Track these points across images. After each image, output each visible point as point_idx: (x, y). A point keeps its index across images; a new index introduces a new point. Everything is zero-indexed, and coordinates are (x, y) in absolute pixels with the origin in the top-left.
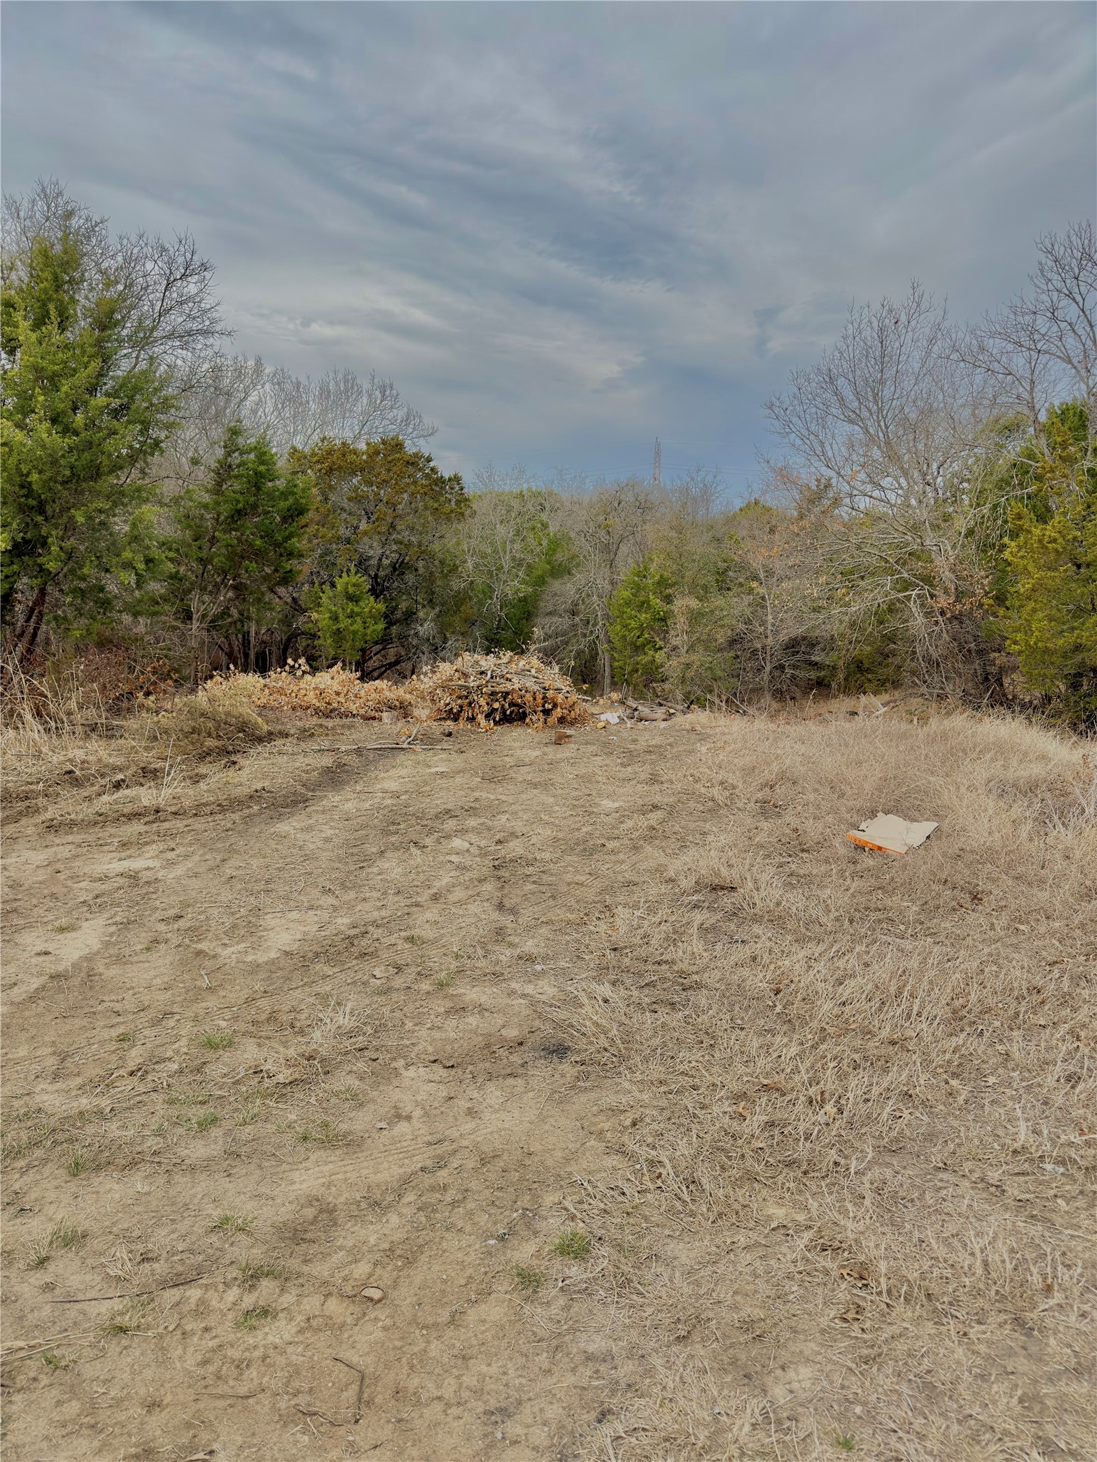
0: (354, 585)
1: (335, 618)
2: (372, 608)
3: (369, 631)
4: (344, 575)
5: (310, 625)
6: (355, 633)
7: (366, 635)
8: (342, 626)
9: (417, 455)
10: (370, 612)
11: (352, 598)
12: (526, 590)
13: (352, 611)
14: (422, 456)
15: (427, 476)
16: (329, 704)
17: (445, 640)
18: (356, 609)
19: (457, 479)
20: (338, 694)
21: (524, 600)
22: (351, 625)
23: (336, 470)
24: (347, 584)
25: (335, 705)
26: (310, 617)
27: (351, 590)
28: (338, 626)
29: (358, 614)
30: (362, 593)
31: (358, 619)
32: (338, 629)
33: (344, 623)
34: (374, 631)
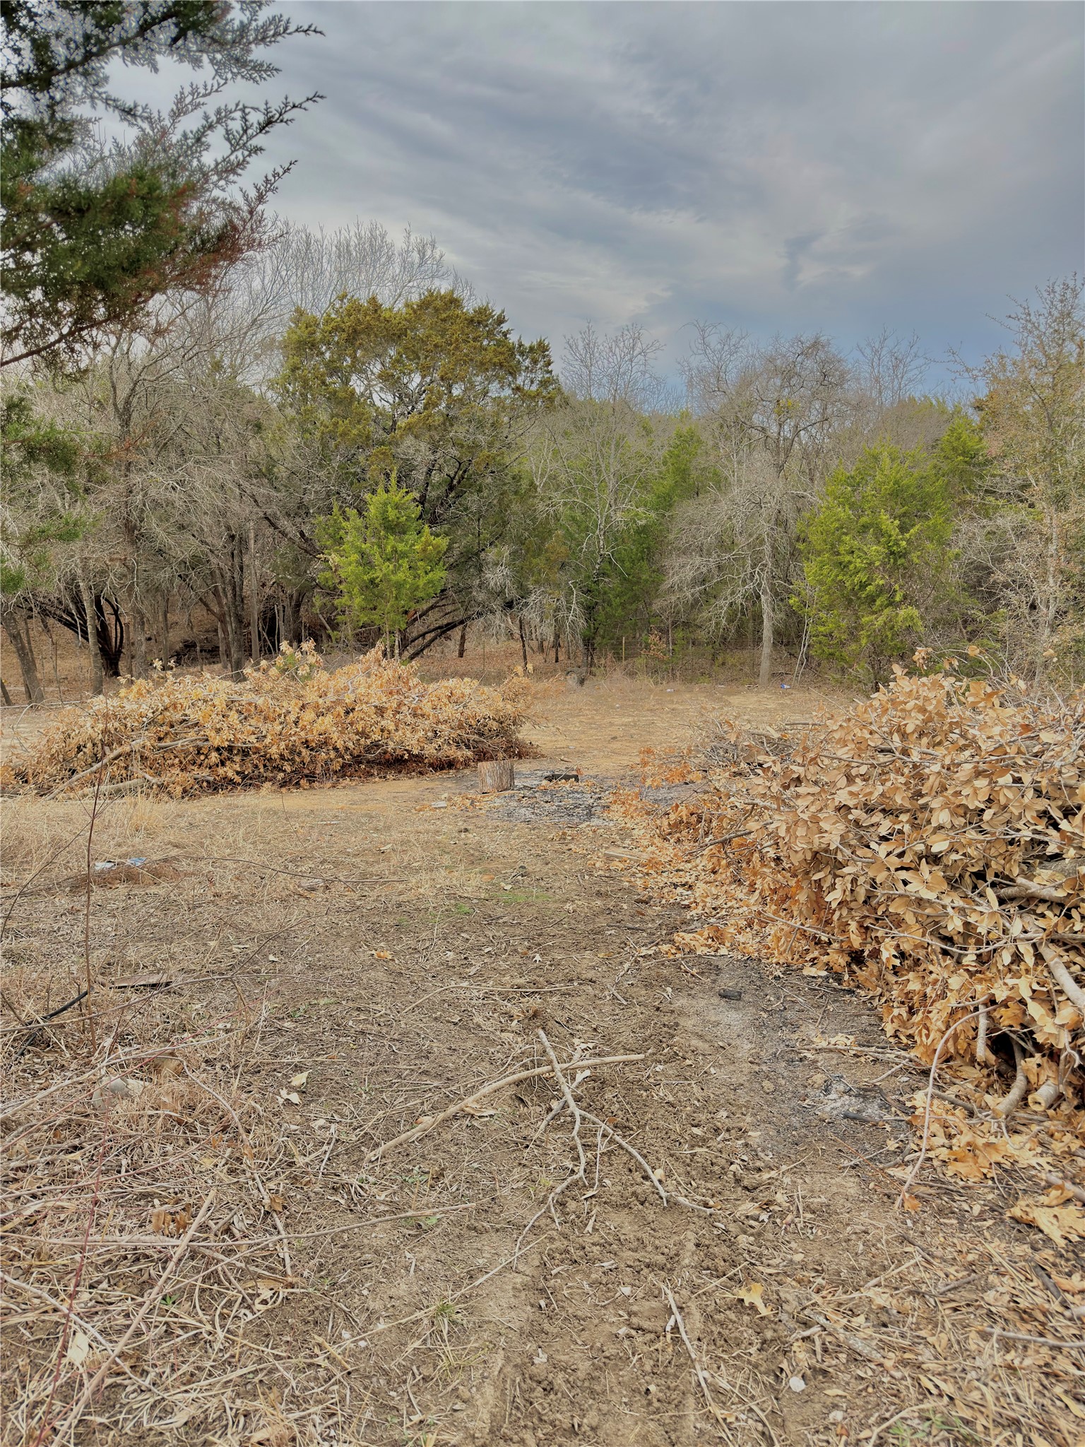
0: (397, 507)
1: (365, 561)
2: (427, 543)
3: (421, 583)
4: (380, 490)
5: (328, 574)
6: (399, 586)
7: (417, 588)
8: (379, 574)
9: (483, 313)
10: (424, 550)
11: (395, 528)
12: (645, 516)
13: (395, 551)
14: (491, 316)
15: (499, 343)
16: (363, 734)
17: (525, 593)
18: (401, 547)
19: (540, 351)
20: (380, 711)
21: (642, 531)
22: (394, 572)
23: (363, 331)
24: (385, 504)
25: (376, 737)
26: (326, 561)
27: (392, 514)
28: (372, 575)
29: (404, 555)
30: (409, 518)
31: (405, 563)
32: (372, 581)
33: (383, 570)
34: (430, 582)
